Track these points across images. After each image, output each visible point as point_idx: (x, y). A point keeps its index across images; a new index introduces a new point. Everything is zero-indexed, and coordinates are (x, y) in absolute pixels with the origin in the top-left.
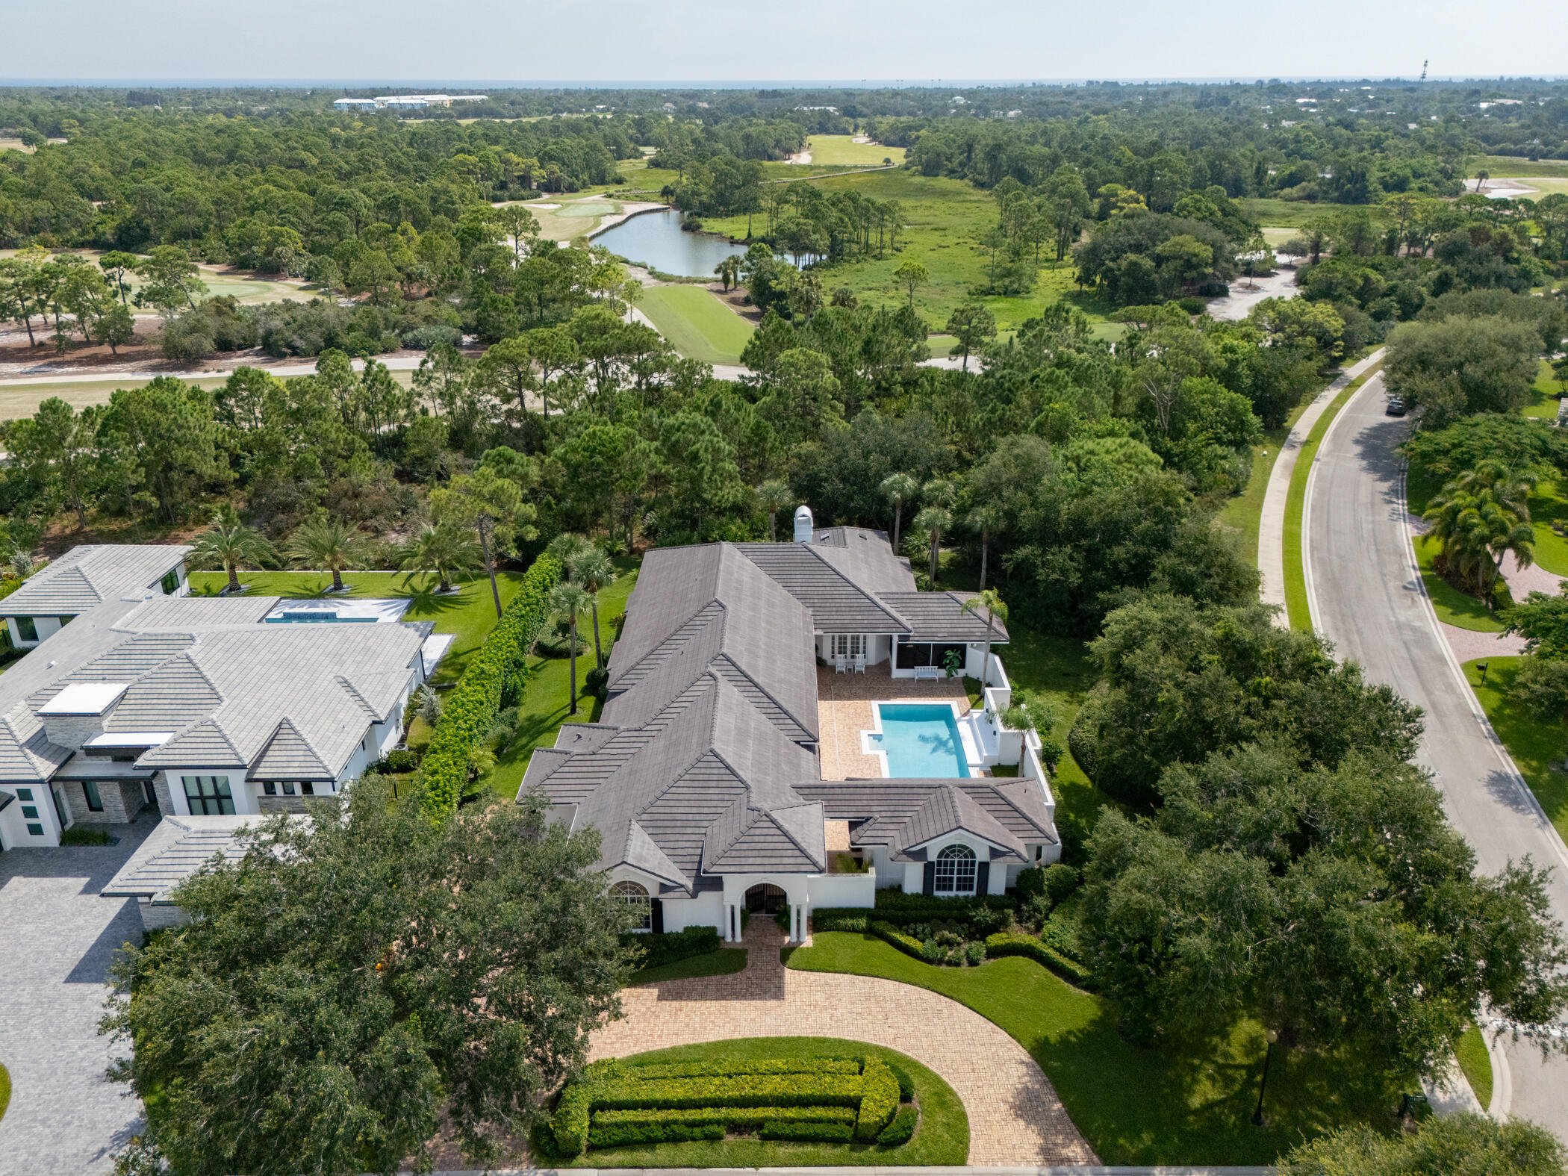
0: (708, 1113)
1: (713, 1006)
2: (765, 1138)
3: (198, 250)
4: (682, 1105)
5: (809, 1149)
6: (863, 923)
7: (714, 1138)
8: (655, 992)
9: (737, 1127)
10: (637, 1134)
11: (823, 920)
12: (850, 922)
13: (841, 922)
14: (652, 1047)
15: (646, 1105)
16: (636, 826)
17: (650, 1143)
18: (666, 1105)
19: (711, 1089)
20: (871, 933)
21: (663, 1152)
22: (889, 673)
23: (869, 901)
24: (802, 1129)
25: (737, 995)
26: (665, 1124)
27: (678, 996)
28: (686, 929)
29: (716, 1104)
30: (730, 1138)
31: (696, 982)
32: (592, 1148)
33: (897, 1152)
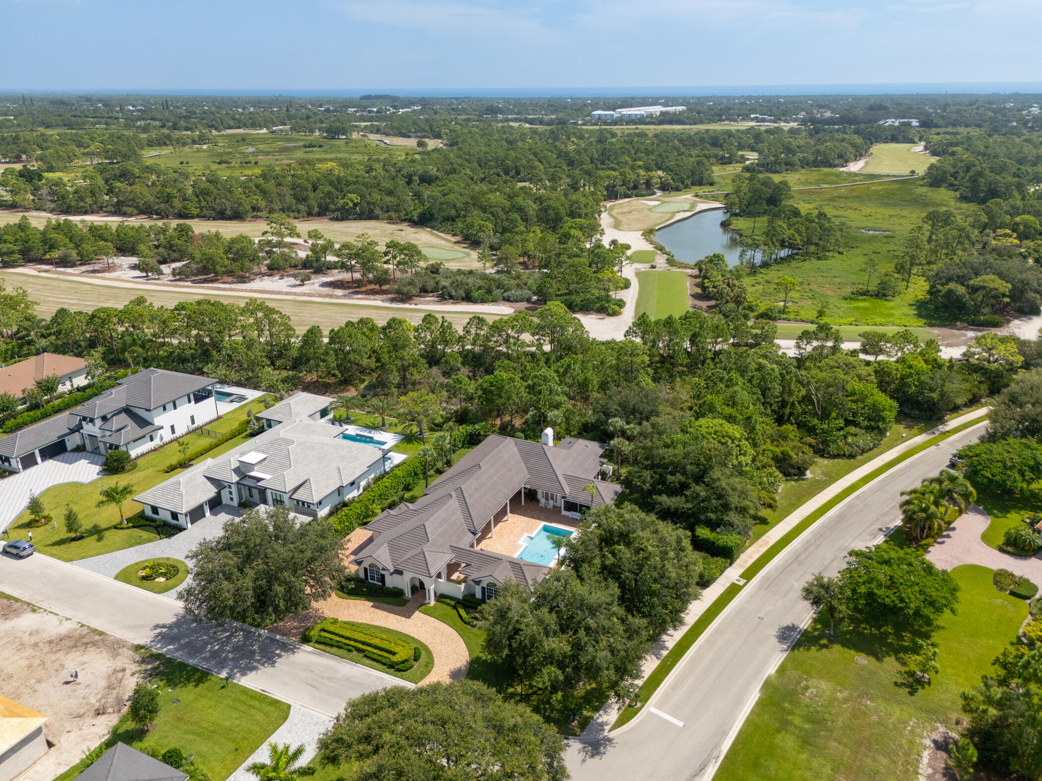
0: (352, 643)
1: (385, 614)
2: (365, 656)
4: (347, 638)
5: (375, 663)
6: (453, 603)
7: (350, 651)
8: (372, 604)
9: (359, 650)
10: (329, 642)
11: (441, 598)
12: (448, 601)
13: (445, 600)
14: (356, 621)
15: (336, 635)
16: (386, 545)
17: (332, 646)
18: (342, 636)
19: (357, 636)
20: (455, 607)
21: (334, 650)
22: (561, 512)
23: (460, 597)
24: (375, 657)
25: (395, 613)
26: (338, 641)
27: (377, 608)
28: (394, 588)
29: (356, 641)
30: (355, 653)
31: (386, 606)
32: (316, 642)
33: (400, 674)
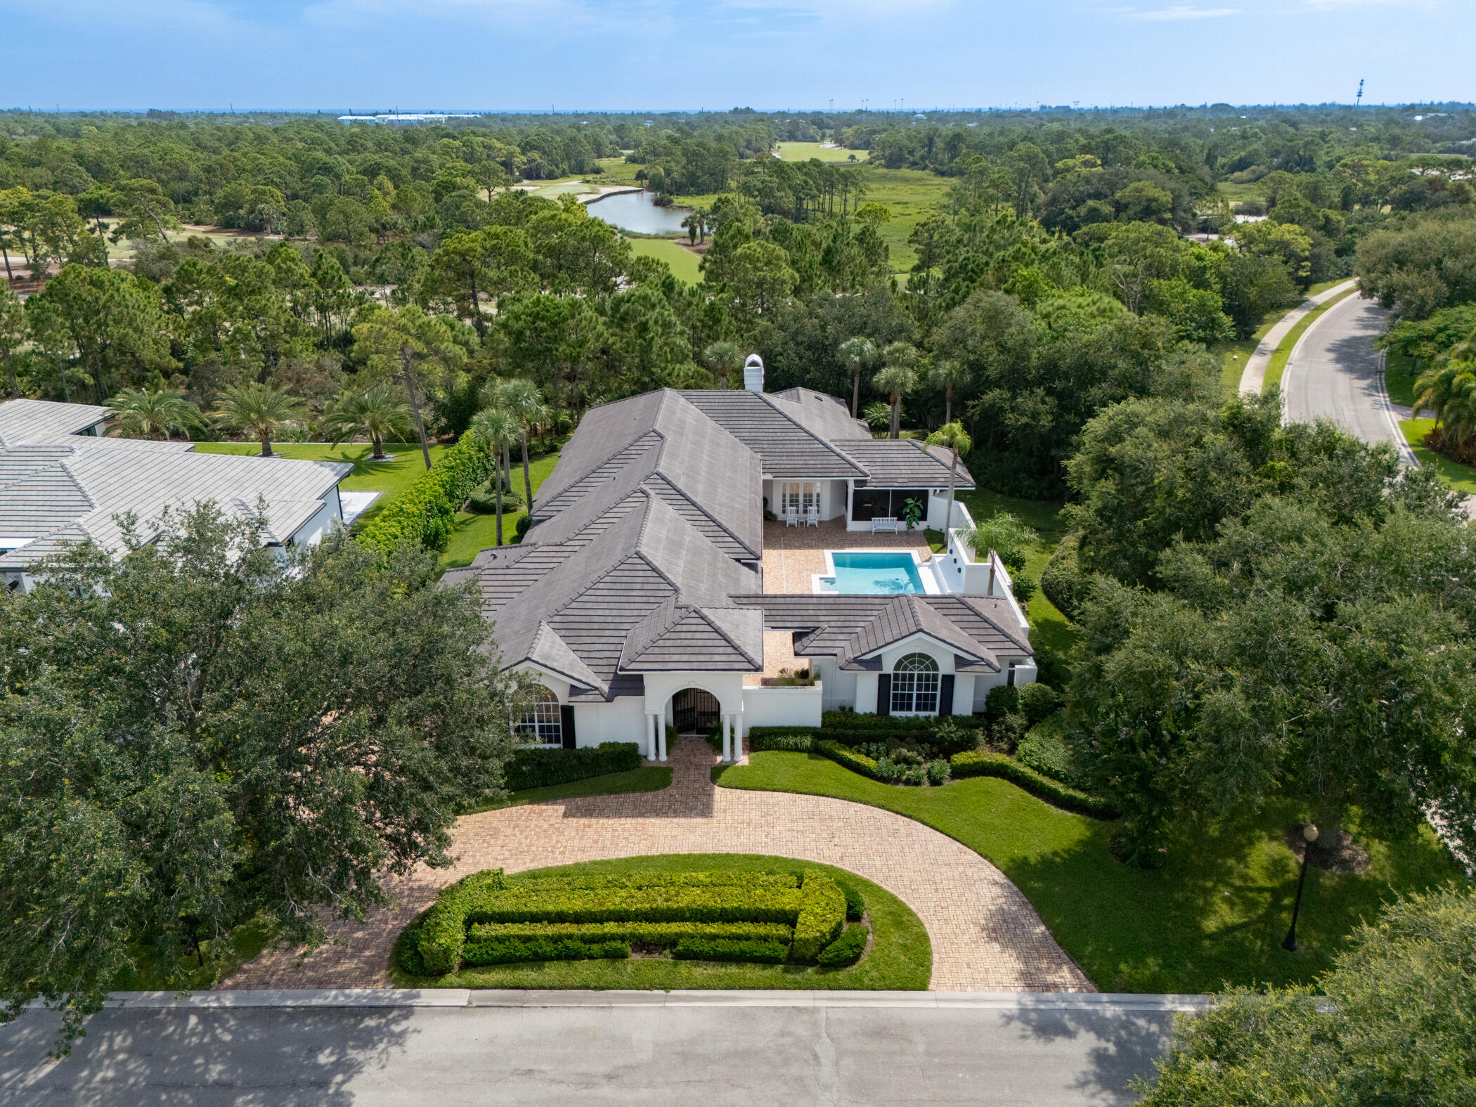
0: (611, 928)
1: (629, 823)
2: (680, 957)
3: (187, 213)
4: (578, 919)
6: (807, 741)
7: (616, 956)
8: (561, 809)
9: (644, 945)
10: (522, 950)
11: (760, 739)
12: (792, 740)
13: (783, 740)
14: (551, 863)
15: (535, 918)
16: (546, 628)
17: (538, 960)
18: (561, 918)
19: (616, 900)
20: (816, 752)
21: (552, 971)
22: (845, 526)
23: (815, 721)
24: (723, 947)
25: (658, 812)
26: (556, 939)
27: (588, 813)
28: (602, 745)
29: (621, 917)
30: (636, 957)
31: (612, 800)
32: (467, 965)
33: (842, 975)
